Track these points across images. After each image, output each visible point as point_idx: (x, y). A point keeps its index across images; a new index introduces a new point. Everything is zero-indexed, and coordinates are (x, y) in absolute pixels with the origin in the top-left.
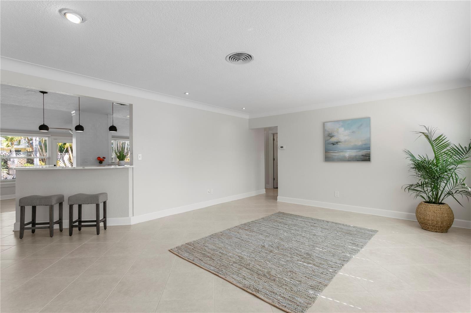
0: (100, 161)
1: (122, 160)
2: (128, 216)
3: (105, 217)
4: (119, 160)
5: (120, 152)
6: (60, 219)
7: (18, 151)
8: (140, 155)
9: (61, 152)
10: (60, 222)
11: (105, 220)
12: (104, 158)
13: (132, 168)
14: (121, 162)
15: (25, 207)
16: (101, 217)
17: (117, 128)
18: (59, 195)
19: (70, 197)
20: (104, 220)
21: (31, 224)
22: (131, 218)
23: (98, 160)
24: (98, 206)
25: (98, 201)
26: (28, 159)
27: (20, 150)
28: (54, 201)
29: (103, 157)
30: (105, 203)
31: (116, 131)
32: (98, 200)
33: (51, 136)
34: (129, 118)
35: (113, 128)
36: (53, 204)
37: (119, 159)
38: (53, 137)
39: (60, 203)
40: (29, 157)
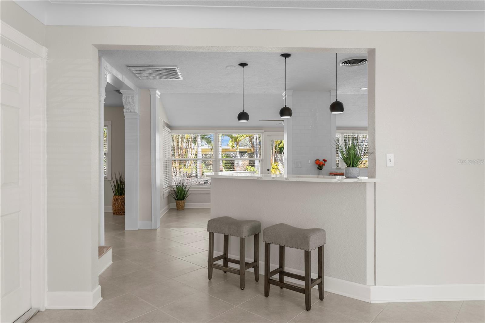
0: (319, 166)
1: (353, 167)
2: (364, 282)
3: (320, 276)
4: (348, 167)
5: (350, 149)
6: (255, 261)
7: (242, 152)
8: (391, 156)
9: (280, 153)
10: (255, 265)
11: (322, 282)
12: (325, 161)
13: (373, 184)
14: (353, 170)
15: (214, 233)
16: (314, 275)
17: (345, 106)
18: (255, 221)
19: (266, 229)
20: (319, 281)
21: (223, 259)
22: (371, 288)
23: (317, 164)
24: (307, 255)
25: (308, 247)
26: (250, 161)
27: (247, 150)
28: (245, 231)
29: (323, 159)
30: (321, 249)
31: (343, 111)
32: (307, 244)
33: (265, 132)
34: (367, 93)
35: (337, 106)
36: (244, 236)
37: (347, 164)
38: (267, 133)
39: (255, 235)
40: (251, 159)
